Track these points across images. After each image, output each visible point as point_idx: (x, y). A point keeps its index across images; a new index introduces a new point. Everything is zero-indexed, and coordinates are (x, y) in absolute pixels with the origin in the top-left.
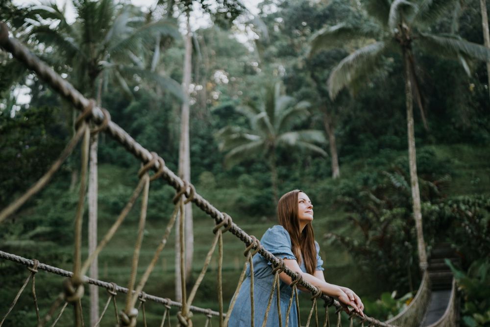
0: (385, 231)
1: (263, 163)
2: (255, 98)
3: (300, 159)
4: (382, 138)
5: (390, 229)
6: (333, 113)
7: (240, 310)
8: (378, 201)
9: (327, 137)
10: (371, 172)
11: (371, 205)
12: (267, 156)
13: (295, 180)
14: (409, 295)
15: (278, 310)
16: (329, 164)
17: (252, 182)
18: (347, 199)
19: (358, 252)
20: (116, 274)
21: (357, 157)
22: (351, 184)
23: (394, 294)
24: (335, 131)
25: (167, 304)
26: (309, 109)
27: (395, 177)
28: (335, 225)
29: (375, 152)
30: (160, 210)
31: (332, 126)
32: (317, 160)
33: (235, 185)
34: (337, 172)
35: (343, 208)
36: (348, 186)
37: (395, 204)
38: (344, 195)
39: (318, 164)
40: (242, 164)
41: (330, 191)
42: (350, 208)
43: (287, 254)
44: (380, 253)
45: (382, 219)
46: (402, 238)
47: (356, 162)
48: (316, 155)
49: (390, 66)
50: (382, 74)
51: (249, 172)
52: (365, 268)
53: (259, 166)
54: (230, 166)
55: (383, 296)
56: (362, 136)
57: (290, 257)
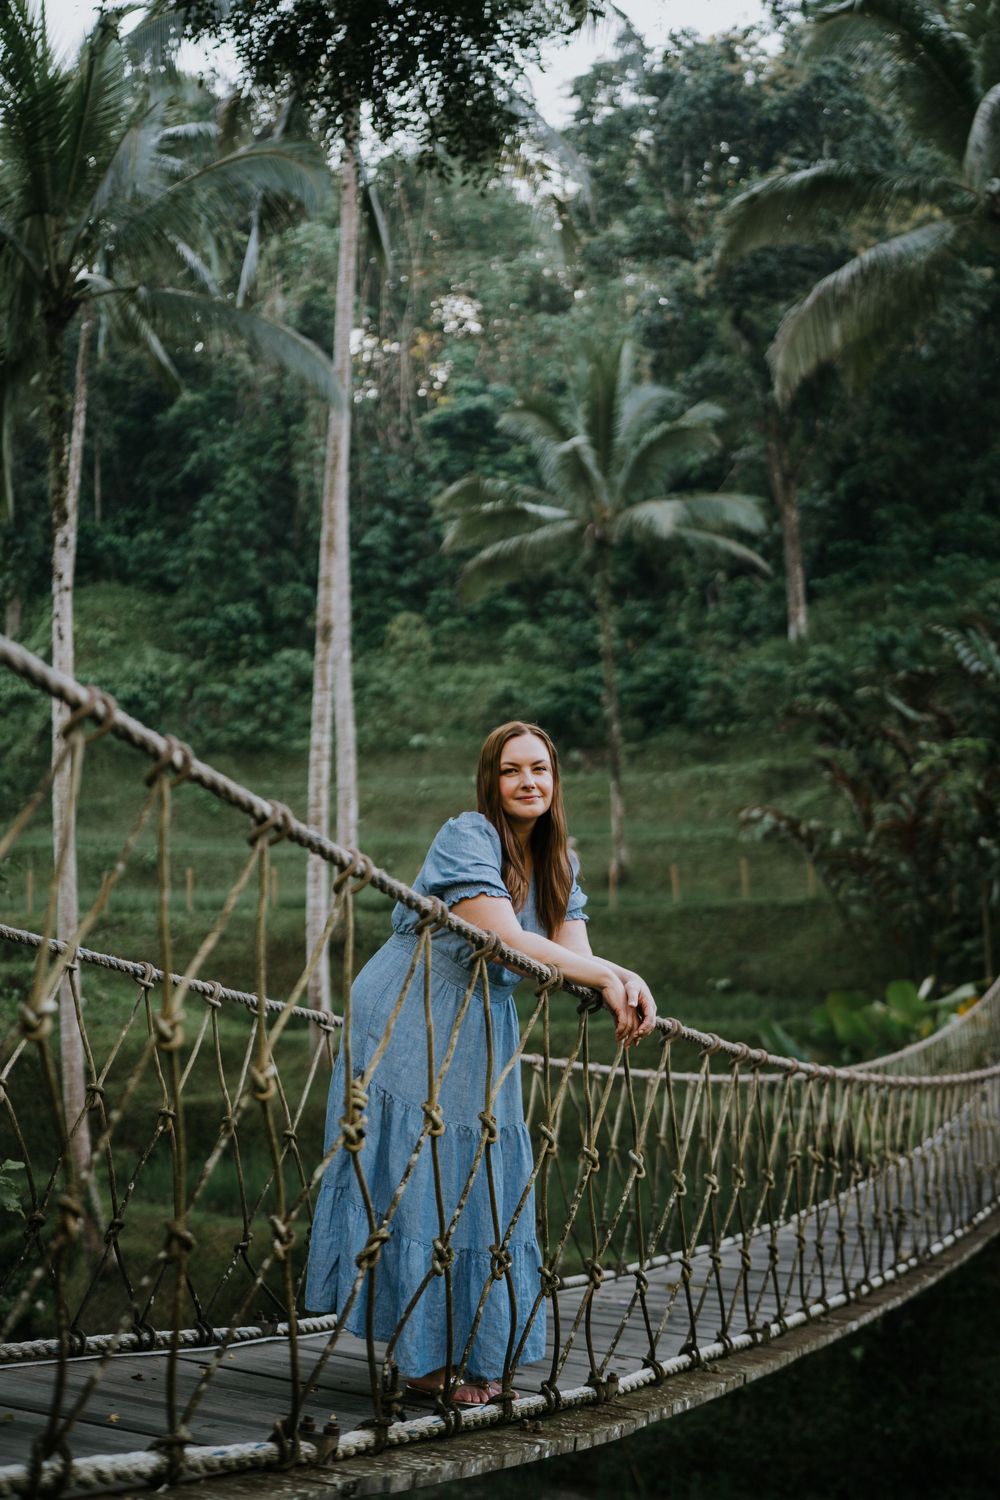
0: (923, 804)
1: (579, 588)
2: (560, 388)
3: (692, 579)
4: (946, 519)
5: (937, 797)
6: (797, 438)
7: (370, 1012)
8: (910, 713)
9: (774, 514)
10: (903, 624)
11: (891, 726)
12: (591, 568)
13: (674, 642)
14: (967, 991)
15: (427, 1015)
16: (779, 595)
17: (545, 645)
18: (824, 705)
19: (838, 863)
20: (134, 909)
21: (863, 577)
22: (840, 659)
23: (927, 986)
24: (802, 495)
25: (211, 994)
26: (719, 427)
27: (968, 645)
28: (788, 780)
29: (922, 563)
30: (266, 724)
31: (791, 477)
32: (742, 583)
33: (493, 654)
34: (800, 622)
35: (810, 733)
36: (831, 665)
37: (964, 726)
38: (816, 691)
39: (743, 596)
40: (513, 591)
41: (777, 677)
42: (831, 732)
43: (488, 884)
44: (904, 867)
45: (918, 768)
46: (969, 825)
47: (860, 592)
48: (739, 569)
49: (983, 293)
50: (957, 317)
51: (535, 616)
52: (855, 909)
53: (567, 597)
54: (478, 597)
55: (894, 990)
56: (883, 513)
57: (495, 892)
